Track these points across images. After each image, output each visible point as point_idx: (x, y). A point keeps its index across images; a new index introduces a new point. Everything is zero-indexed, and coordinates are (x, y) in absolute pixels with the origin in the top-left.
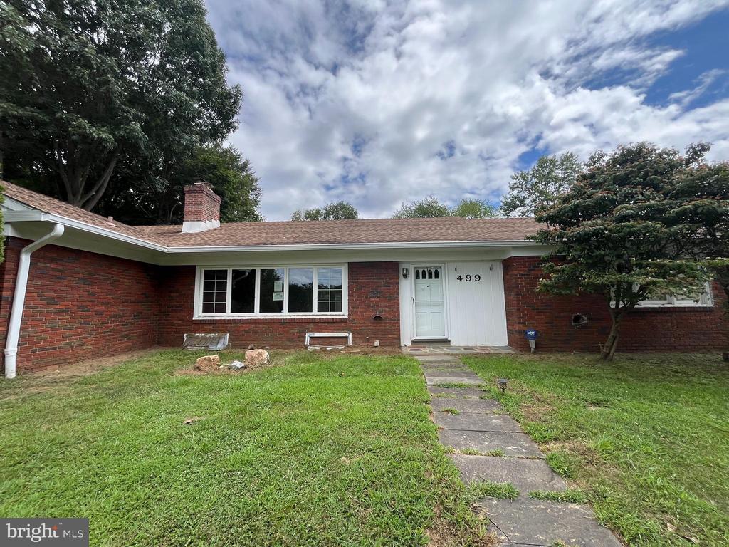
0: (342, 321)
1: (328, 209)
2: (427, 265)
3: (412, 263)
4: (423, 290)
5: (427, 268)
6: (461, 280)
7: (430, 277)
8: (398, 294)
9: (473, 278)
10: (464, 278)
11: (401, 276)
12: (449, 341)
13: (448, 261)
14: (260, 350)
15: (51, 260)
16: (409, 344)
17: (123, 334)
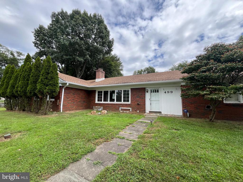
0: (129, 105)
1: (145, 69)
2: (155, 88)
3: (149, 88)
4: (153, 96)
5: (155, 89)
6: (165, 93)
7: (156, 92)
8: (145, 97)
9: (170, 92)
10: (167, 92)
11: (146, 92)
12: (161, 112)
13: (161, 87)
14: (105, 110)
15: (68, 90)
16: (148, 112)
17: (81, 105)
